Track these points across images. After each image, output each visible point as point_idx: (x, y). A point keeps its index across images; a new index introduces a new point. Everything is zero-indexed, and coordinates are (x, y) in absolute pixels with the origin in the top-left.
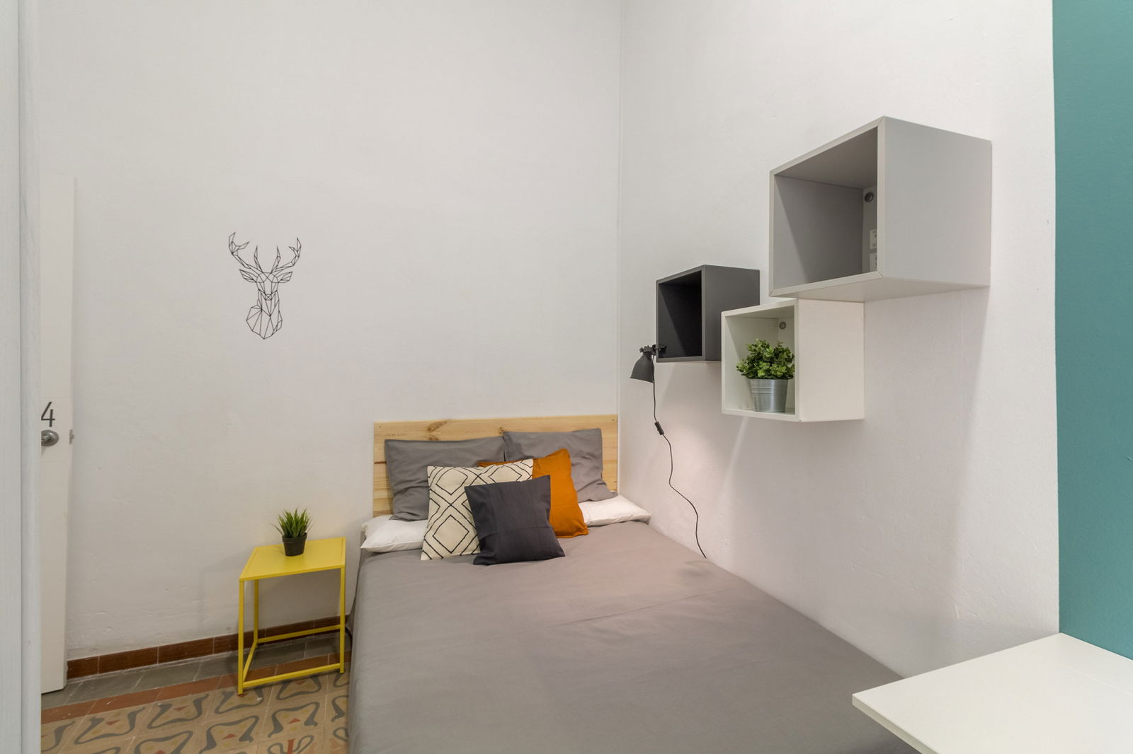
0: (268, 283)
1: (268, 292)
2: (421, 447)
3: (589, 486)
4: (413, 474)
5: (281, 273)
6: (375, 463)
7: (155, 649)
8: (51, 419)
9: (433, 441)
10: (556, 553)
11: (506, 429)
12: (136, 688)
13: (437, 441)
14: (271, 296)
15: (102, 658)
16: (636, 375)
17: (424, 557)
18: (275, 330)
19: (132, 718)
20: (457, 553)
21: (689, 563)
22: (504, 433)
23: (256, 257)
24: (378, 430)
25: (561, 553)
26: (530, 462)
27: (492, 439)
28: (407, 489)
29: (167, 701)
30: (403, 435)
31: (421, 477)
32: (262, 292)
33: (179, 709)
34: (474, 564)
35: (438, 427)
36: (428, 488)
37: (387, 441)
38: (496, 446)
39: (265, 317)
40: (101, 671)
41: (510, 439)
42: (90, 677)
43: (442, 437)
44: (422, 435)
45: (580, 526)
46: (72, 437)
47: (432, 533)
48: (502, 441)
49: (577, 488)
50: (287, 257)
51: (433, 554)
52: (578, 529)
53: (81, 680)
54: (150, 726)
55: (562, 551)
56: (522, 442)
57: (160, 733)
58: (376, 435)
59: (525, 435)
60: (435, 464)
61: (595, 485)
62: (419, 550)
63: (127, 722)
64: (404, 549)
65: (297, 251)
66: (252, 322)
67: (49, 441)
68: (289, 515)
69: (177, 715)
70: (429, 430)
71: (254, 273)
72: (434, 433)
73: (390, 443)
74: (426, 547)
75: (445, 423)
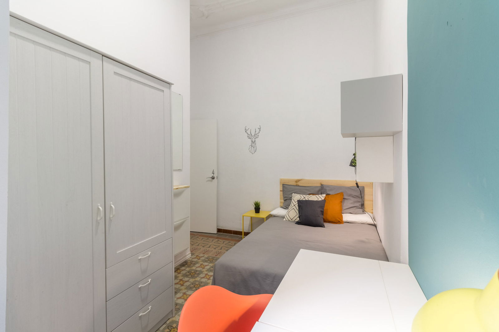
0: (253, 139)
1: (253, 141)
2: (293, 187)
3: (352, 208)
4: (289, 195)
5: (256, 136)
6: (280, 191)
7: (232, 231)
8: (214, 173)
9: (297, 186)
10: (322, 226)
11: (323, 183)
12: (227, 237)
13: (299, 186)
14: (253, 142)
15: (223, 229)
16: (351, 165)
17: (285, 220)
18: (255, 151)
19: (224, 242)
20: (293, 220)
21: (367, 239)
22: (321, 185)
23: (251, 132)
24: (281, 180)
25: (323, 226)
26: (324, 195)
27: (317, 187)
28: (286, 199)
29: (230, 241)
30: (288, 183)
31: (290, 196)
32: (252, 141)
33: (232, 243)
34: (295, 224)
35: (299, 181)
36: (291, 200)
37: (283, 184)
38: (317, 189)
39: (253, 148)
40: (223, 233)
41: (323, 187)
42: (221, 233)
43: (300, 184)
44: (294, 184)
45: (340, 221)
46: (217, 178)
47: (288, 213)
48: (321, 188)
49: (345, 208)
50: (258, 131)
51: (287, 219)
52: (339, 221)
53: (219, 233)
54: (226, 244)
55: (324, 226)
56: (327, 189)
57: (227, 246)
58: (280, 182)
59: (328, 186)
60: (295, 193)
61: (355, 208)
62: (283, 217)
63: (223, 242)
64: (281, 216)
65: (260, 129)
66: (250, 149)
67: (213, 178)
68: (256, 202)
69: (231, 244)
70: (296, 182)
71: (250, 136)
72: (298, 183)
73: (284, 185)
74: (285, 217)
75: (301, 180)
